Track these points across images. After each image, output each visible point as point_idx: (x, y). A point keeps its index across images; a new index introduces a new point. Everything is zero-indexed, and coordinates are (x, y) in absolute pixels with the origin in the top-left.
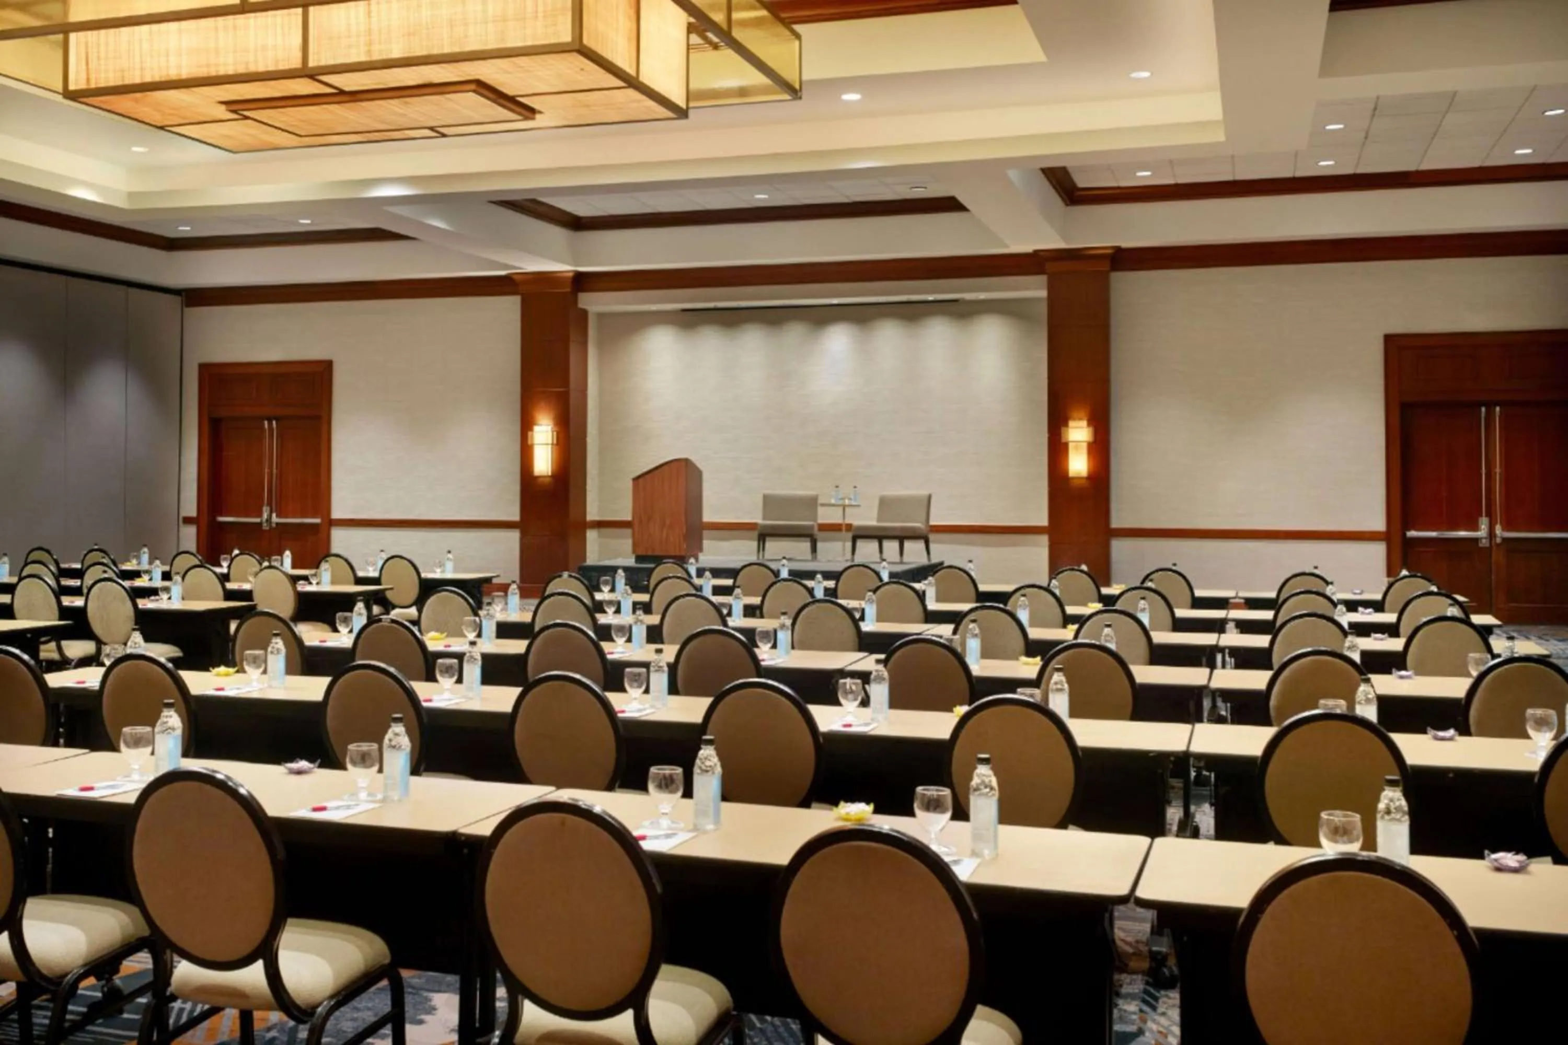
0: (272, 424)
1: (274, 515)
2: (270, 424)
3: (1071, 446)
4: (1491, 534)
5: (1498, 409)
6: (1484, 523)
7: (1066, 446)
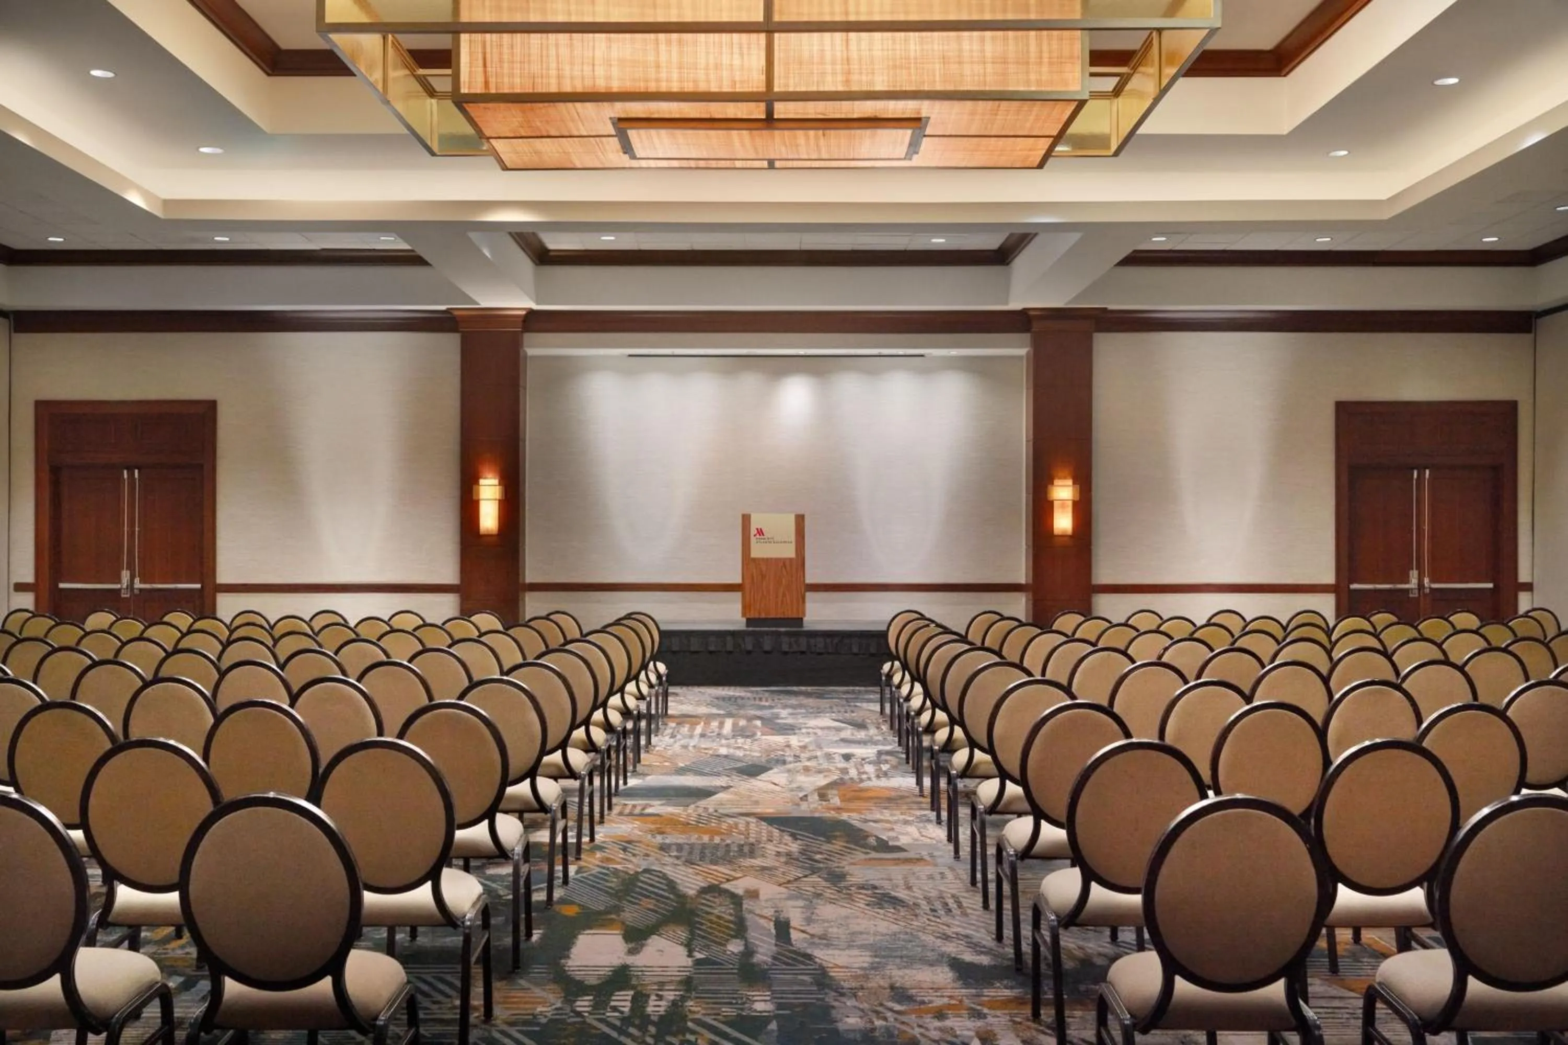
0: (133, 474)
1: (137, 580)
2: (131, 475)
3: (1056, 503)
4: (1421, 585)
5: (1427, 472)
6: (1414, 575)
7: (1051, 504)
